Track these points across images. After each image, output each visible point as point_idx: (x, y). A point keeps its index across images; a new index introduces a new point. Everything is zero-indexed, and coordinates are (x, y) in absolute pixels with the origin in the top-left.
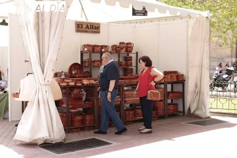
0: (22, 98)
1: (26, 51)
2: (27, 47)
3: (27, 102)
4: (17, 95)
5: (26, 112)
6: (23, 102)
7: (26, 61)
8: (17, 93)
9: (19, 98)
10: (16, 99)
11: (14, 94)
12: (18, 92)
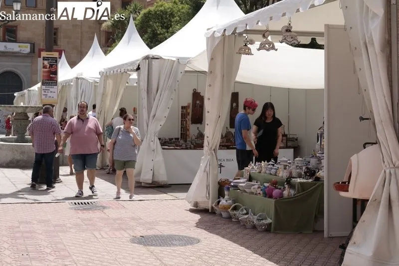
0: (353, 192)
1: (363, 98)
2: (365, 90)
3: (364, 202)
4: (343, 186)
5: (364, 221)
6: (355, 200)
7: (362, 119)
8: (345, 183)
9: (348, 191)
10: (343, 194)
11: (339, 183)
12: (345, 179)
